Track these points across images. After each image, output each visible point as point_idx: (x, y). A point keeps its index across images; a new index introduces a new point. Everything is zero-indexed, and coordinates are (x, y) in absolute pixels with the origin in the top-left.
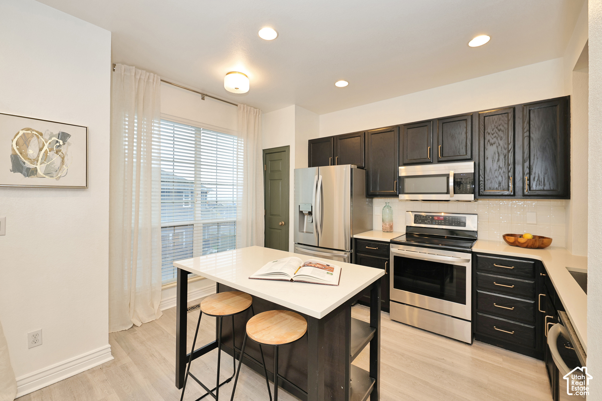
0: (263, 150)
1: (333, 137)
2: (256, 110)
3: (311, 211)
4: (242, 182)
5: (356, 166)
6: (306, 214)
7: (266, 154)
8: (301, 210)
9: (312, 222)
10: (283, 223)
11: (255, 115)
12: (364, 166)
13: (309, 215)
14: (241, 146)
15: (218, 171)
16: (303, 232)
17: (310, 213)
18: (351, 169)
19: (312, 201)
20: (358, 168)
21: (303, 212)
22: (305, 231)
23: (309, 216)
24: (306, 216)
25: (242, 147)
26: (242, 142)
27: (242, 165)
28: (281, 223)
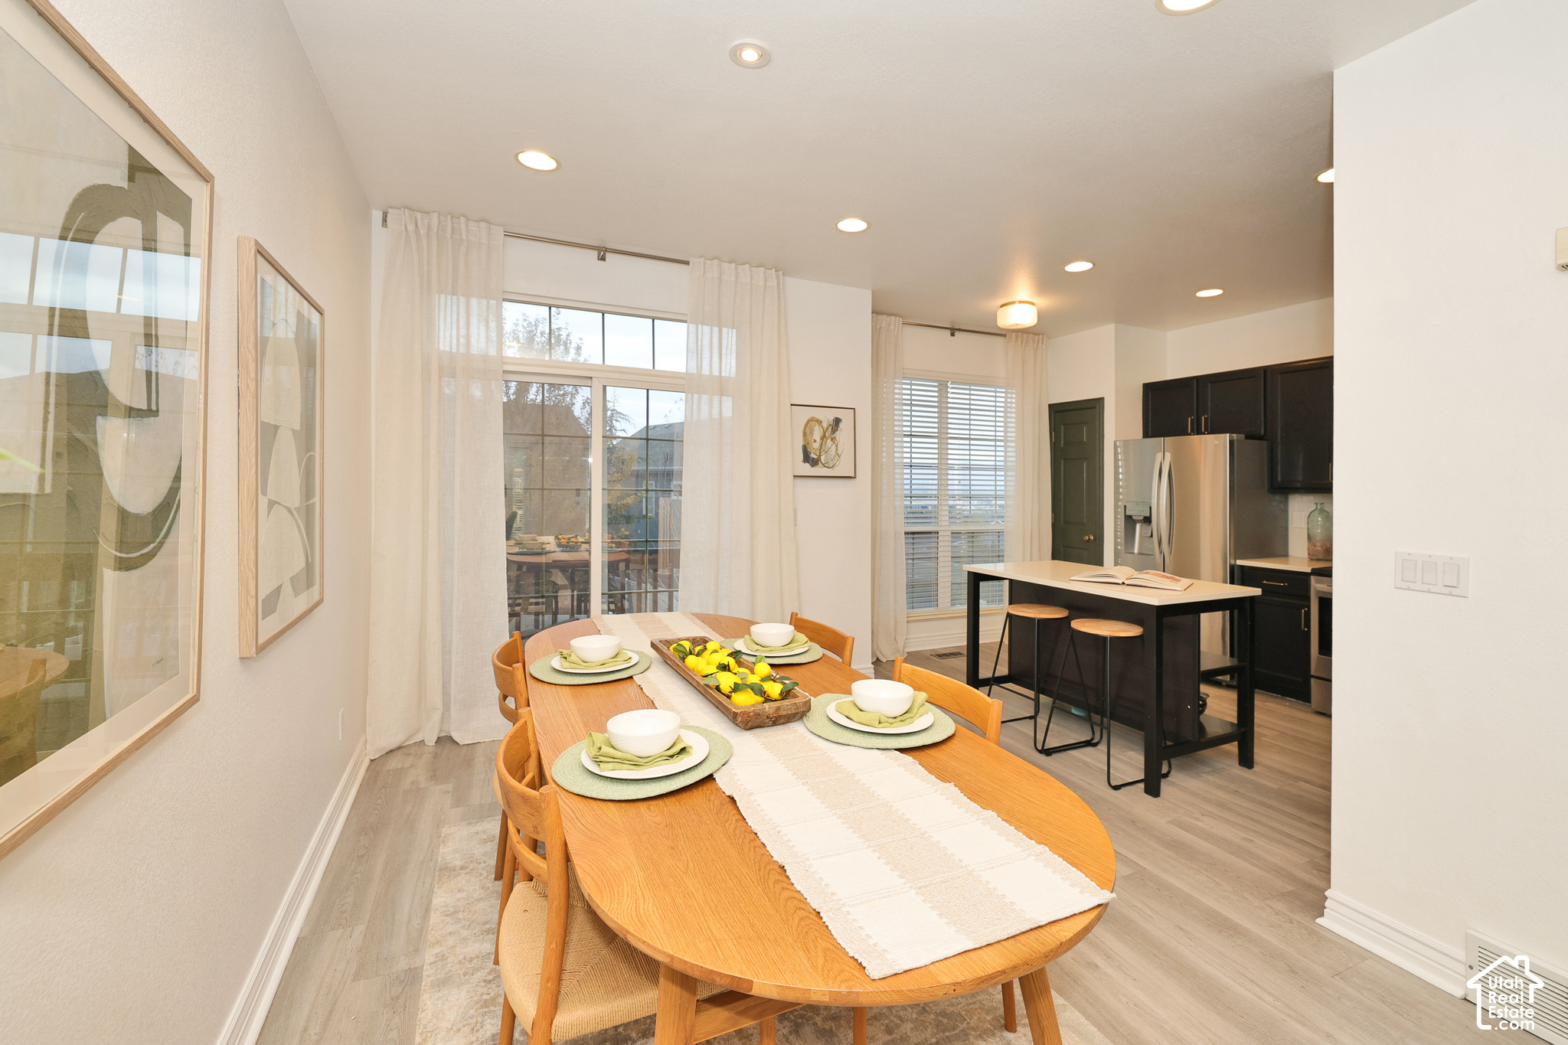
0: (1049, 405)
1: (1198, 379)
2: (1036, 337)
3: (1148, 515)
4: (1014, 464)
5: (1243, 436)
6: (1139, 521)
7: (1055, 412)
8: (1128, 513)
9: (1152, 536)
10: (1092, 538)
11: (1035, 346)
12: (1262, 432)
13: (1145, 522)
14: (1011, 403)
15: (972, 447)
16: (1133, 553)
17: (1147, 520)
18: (1231, 442)
19: (1150, 498)
20: (1247, 437)
21: (1134, 517)
22: (1136, 551)
23: (1144, 525)
24: (1138, 526)
25: (1014, 403)
26: (1014, 396)
27: (1014, 435)
28: (1087, 538)
